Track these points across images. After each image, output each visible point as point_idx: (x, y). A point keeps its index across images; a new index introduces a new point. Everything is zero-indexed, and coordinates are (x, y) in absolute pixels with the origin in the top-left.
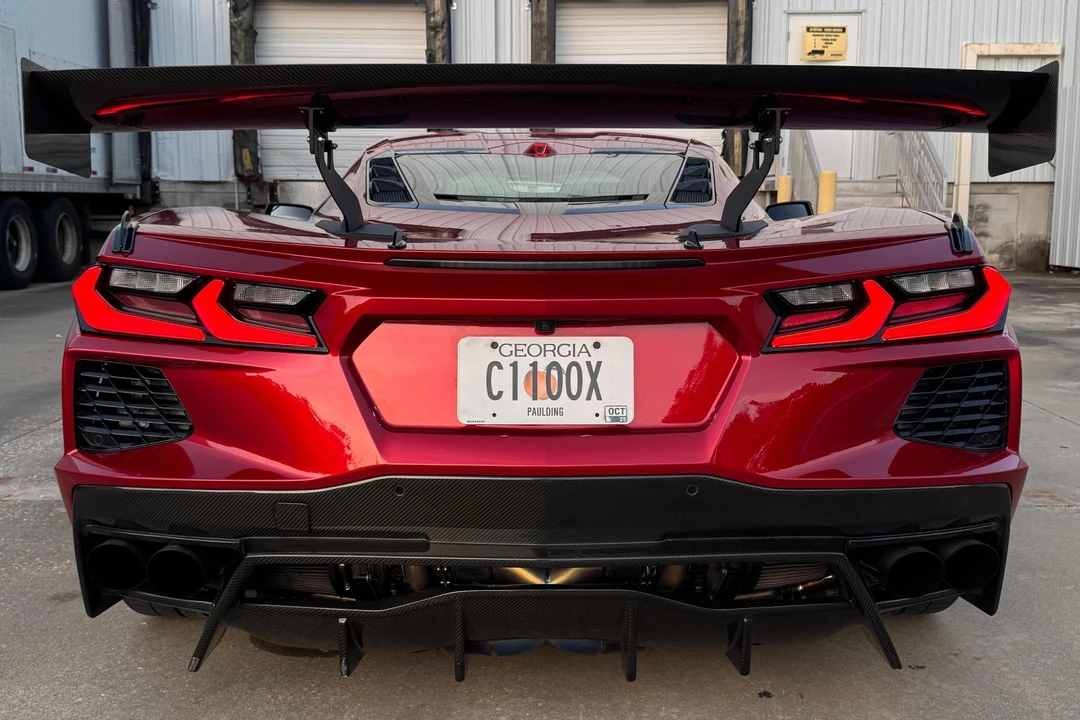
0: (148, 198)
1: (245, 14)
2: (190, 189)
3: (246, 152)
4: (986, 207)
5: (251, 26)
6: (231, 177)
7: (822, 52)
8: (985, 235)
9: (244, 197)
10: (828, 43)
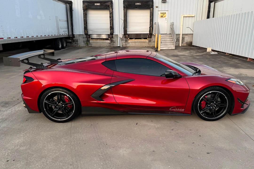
0: (73, 37)
1: (85, 12)
2: (79, 36)
3: (86, 31)
4: (184, 37)
5: (86, 13)
6: (84, 34)
7: (163, 16)
8: (184, 41)
9: (86, 37)
10: (163, 15)
